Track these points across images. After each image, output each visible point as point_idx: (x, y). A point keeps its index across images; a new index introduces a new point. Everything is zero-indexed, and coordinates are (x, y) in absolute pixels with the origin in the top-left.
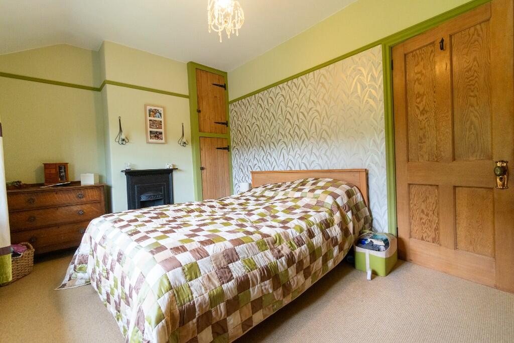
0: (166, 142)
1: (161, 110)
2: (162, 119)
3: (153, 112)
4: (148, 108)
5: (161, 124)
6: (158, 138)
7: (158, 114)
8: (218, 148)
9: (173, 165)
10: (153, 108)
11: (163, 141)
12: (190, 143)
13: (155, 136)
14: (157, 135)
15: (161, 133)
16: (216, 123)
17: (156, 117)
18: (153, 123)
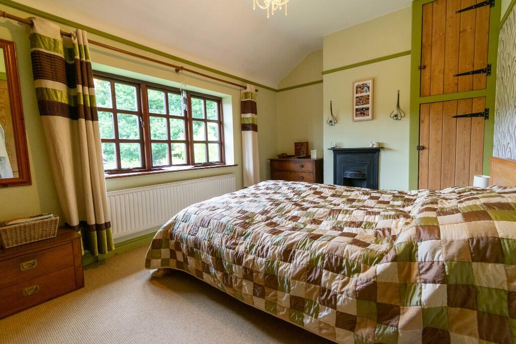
0: (373, 118)
1: (369, 83)
2: (370, 93)
3: (360, 87)
4: (356, 84)
5: (369, 99)
6: (364, 114)
7: (366, 88)
8: (457, 117)
9: (379, 144)
10: (360, 83)
11: (370, 117)
12: (408, 115)
13: (361, 113)
14: (362, 112)
15: (367, 109)
16: (458, 75)
17: (363, 92)
18: (360, 100)
